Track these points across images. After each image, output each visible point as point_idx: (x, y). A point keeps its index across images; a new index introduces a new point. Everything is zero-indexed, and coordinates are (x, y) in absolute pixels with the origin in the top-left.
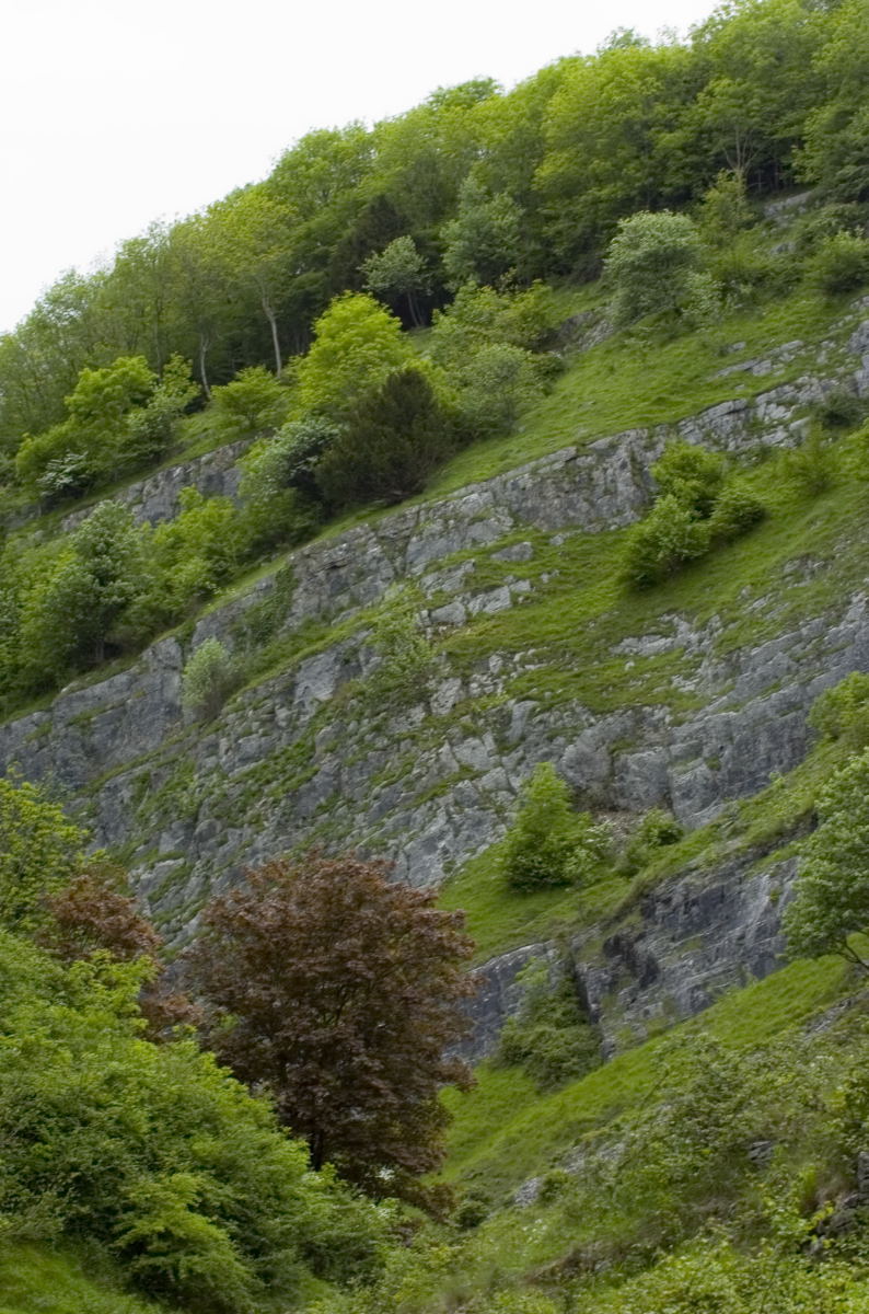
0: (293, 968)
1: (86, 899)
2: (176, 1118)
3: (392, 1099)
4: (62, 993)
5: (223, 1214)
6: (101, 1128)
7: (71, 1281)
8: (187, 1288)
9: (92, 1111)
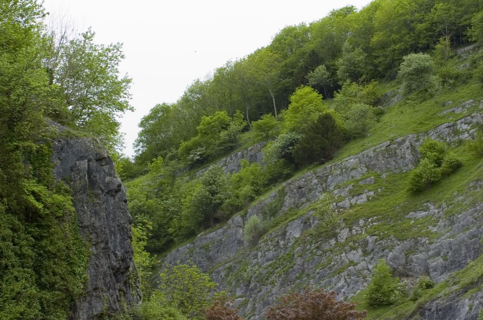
1: (218, 309)
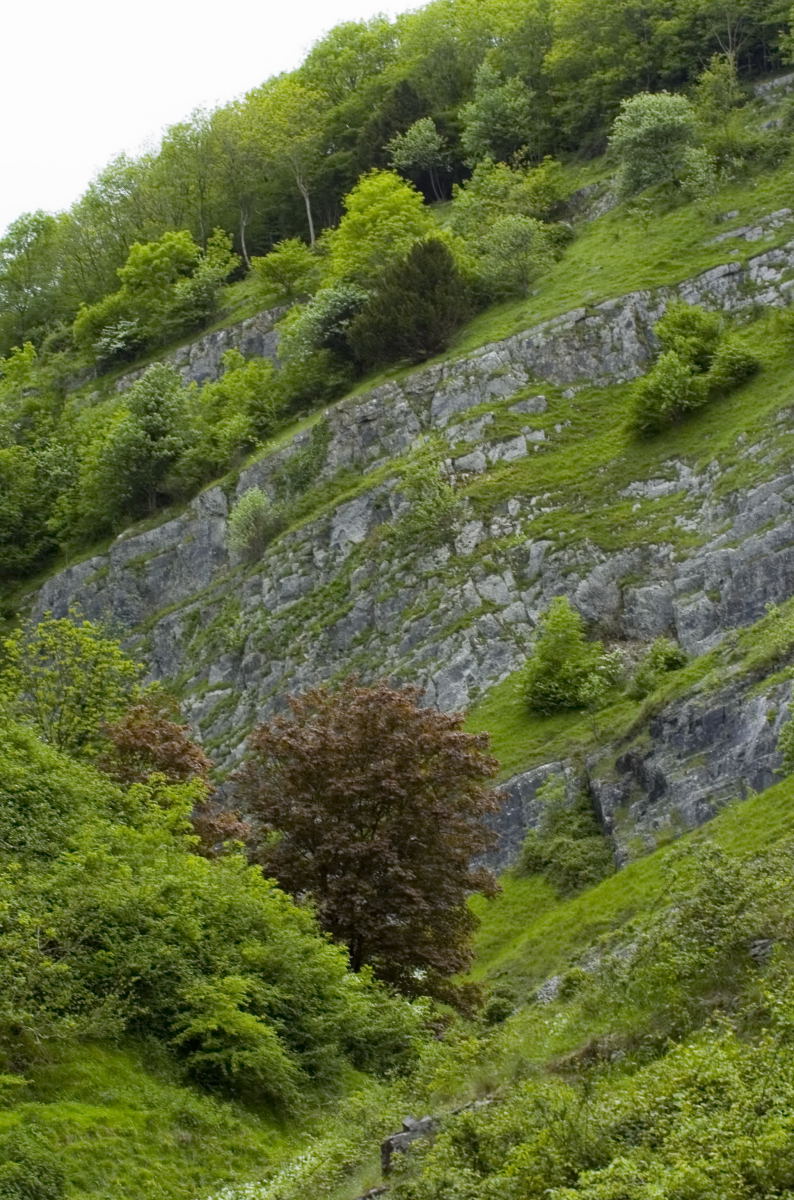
0: (333, 787)
1: (143, 727)
2: (227, 925)
3: (424, 905)
4: (122, 813)
5: (271, 1013)
6: (159, 936)
7: (133, 1076)
8: (239, 1080)
9: (150, 921)
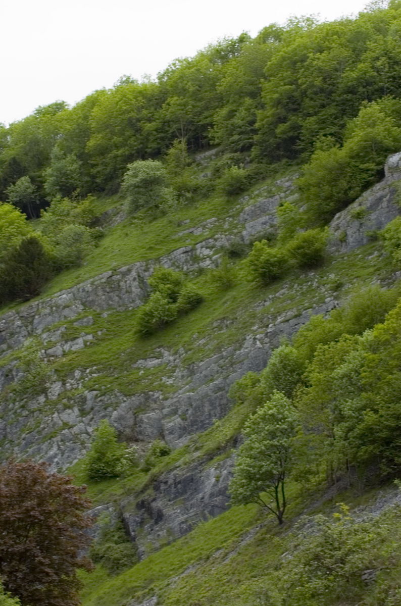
3: (55, 577)
